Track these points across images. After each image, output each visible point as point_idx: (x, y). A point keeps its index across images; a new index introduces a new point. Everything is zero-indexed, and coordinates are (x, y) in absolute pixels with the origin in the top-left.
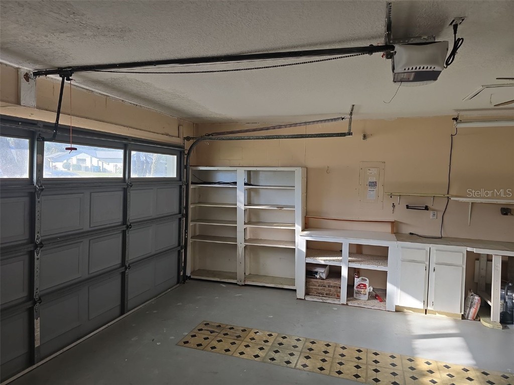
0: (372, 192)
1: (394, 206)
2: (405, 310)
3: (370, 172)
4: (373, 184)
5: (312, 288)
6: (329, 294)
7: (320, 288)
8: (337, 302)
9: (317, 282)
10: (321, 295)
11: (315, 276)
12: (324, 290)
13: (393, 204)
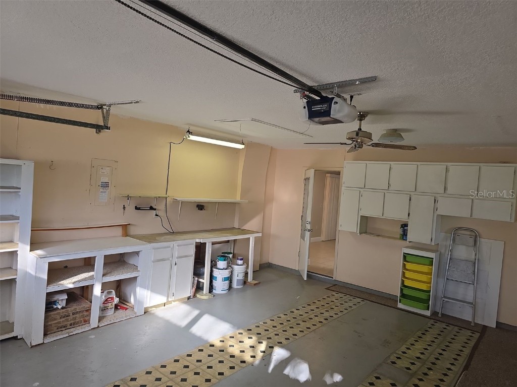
0: (103, 194)
1: (124, 208)
2: (150, 309)
3: (103, 171)
4: (105, 185)
5: (51, 325)
6: (74, 324)
7: (62, 320)
8: (86, 328)
9: (58, 314)
10: (64, 329)
11: (53, 308)
12: (67, 320)
13: (124, 206)
